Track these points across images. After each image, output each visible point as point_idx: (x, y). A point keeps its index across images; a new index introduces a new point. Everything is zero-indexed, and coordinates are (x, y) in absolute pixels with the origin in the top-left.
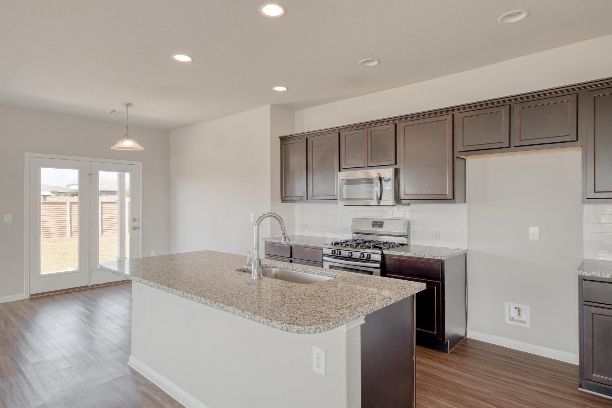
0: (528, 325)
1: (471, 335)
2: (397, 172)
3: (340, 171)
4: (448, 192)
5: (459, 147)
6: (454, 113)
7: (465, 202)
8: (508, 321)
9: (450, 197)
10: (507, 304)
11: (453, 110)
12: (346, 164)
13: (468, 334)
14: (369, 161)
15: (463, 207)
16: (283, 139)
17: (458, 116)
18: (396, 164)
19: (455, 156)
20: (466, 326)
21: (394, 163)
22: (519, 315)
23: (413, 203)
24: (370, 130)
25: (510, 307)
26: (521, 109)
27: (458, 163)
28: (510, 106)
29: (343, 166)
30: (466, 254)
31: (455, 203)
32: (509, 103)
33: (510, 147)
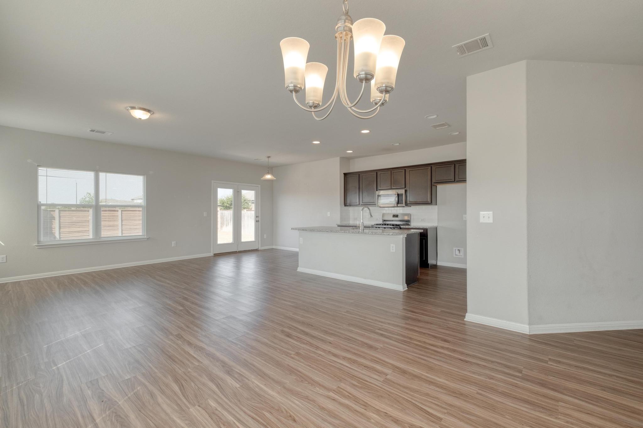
0: (463, 257)
1: (439, 263)
2: (406, 191)
3: (377, 191)
4: (429, 200)
5: (434, 181)
6: (431, 166)
7: (436, 205)
8: (455, 256)
9: (430, 202)
10: (454, 249)
11: (431, 165)
12: (380, 187)
13: (437, 264)
14: (392, 186)
15: (436, 207)
16: (345, 174)
17: (434, 168)
18: (405, 187)
19: (432, 184)
20: (437, 260)
21: (404, 187)
22: (460, 253)
23: (412, 205)
24: (392, 172)
25: (455, 250)
26: (459, 166)
27: (434, 188)
28: (455, 164)
29: (379, 188)
30: (437, 228)
31: (432, 205)
32: (454, 163)
33: (455, 181)
